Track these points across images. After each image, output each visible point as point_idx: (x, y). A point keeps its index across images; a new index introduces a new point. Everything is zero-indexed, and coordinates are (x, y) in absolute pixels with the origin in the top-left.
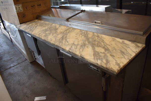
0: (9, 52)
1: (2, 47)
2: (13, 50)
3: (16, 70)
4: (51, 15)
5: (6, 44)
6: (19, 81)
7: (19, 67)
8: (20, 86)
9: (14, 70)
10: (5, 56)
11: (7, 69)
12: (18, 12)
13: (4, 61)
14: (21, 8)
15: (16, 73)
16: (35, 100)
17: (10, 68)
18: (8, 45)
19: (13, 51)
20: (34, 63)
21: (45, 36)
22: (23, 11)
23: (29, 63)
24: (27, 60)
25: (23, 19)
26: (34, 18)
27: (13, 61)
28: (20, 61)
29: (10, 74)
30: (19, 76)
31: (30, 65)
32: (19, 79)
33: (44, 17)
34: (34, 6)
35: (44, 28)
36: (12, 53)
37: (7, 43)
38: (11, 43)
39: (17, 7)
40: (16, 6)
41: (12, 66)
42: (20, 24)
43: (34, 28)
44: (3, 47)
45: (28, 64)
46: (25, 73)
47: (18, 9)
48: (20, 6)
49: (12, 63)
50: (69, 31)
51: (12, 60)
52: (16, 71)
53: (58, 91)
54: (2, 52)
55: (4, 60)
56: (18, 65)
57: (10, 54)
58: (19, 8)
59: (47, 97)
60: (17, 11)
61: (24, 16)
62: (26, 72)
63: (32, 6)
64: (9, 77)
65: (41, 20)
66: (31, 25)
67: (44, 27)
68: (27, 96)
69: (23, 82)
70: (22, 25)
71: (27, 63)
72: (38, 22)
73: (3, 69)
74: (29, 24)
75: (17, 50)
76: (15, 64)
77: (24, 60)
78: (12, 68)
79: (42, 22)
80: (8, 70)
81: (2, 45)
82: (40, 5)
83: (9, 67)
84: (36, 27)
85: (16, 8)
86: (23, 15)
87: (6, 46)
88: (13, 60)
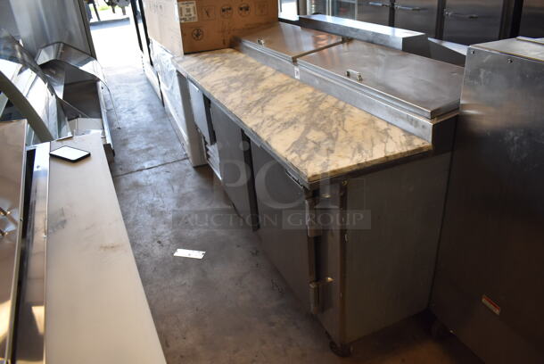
0: (148, 131)
1: (133, 113)
2: (160, 126)
3: (153, 179)
4: (262, 42)
5: (146, 107)
6: (152, 205)
7: (162, 173)
8: (152, 216)
9: (148, 176)
10: (136, 139)
11: (132, 172)
12: (183, 21)
13: (131, 150)
14: (192, 13)
15: (151, 185)
16: (176, 254)
17: (141, 170)
18: (151, 112)
19: (159, 130)
20: (203, 169)
21: (224, 92)
22: (196, 20)
23: (191, 168)
24: (188, 158)
25: (195, 42)
26: (224, 43)
27: (153, 156)
28: (169, 159)
29: (137, 185)
30: (157, 193)
31: (193, 172)
32: (155, 199)
33: (248, 44)
34: (230, 9)
35: (234, 74)
36: (157, 133)
37: (149, 105)
38: (161, 107)
39: (184, 7)
40: (182, 6)
41: (146, 167)
42: (185, 54)
43: (213, 69)
44: (137, 115)
45: (187, 171)
46: (173, 189)
47: (184, 12)
48: (191, 6)
49: (148, 160)
50: (287, 89)
51: (149, 152)
52: (152, 182)
53: (238, 246)
54: (130, 128)
55: (132, 148)
56: (163, 168)
57: (150, 135)
58: (188, 10)
59: (205, 255)
60: (181, 19)
61: (197, 36)
62: (176, 187)
63: (224, 10)
64: (131, 191)
65: (239, 51)
66: (208, 60)
67: (236, 70)
68: (159, 242)
69: (162, 209)
70: (187, 57)
71: (186, 168)
72: (229, 55)
73: (121, 169)
74: (205, 58)
75: (170, 128)
76: (156, 163)
77: (180, 158)
78: (144, 171)
79: (241, 56)
80: (133, 174)
81: (136, 110)
82: (247, 9)
83: (139, 167)
84: (218, 67)
85: (180, 10)
86: (195, 32)
87: (145, 112)
88: (152, 152)
